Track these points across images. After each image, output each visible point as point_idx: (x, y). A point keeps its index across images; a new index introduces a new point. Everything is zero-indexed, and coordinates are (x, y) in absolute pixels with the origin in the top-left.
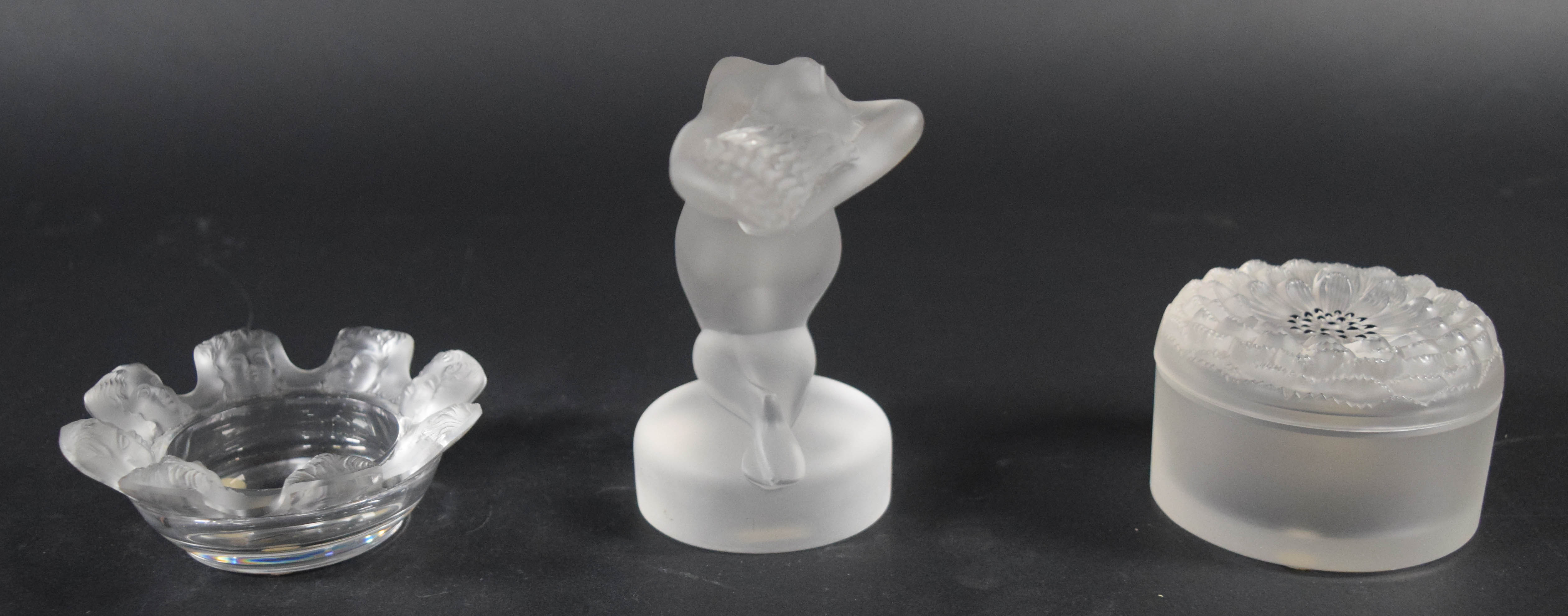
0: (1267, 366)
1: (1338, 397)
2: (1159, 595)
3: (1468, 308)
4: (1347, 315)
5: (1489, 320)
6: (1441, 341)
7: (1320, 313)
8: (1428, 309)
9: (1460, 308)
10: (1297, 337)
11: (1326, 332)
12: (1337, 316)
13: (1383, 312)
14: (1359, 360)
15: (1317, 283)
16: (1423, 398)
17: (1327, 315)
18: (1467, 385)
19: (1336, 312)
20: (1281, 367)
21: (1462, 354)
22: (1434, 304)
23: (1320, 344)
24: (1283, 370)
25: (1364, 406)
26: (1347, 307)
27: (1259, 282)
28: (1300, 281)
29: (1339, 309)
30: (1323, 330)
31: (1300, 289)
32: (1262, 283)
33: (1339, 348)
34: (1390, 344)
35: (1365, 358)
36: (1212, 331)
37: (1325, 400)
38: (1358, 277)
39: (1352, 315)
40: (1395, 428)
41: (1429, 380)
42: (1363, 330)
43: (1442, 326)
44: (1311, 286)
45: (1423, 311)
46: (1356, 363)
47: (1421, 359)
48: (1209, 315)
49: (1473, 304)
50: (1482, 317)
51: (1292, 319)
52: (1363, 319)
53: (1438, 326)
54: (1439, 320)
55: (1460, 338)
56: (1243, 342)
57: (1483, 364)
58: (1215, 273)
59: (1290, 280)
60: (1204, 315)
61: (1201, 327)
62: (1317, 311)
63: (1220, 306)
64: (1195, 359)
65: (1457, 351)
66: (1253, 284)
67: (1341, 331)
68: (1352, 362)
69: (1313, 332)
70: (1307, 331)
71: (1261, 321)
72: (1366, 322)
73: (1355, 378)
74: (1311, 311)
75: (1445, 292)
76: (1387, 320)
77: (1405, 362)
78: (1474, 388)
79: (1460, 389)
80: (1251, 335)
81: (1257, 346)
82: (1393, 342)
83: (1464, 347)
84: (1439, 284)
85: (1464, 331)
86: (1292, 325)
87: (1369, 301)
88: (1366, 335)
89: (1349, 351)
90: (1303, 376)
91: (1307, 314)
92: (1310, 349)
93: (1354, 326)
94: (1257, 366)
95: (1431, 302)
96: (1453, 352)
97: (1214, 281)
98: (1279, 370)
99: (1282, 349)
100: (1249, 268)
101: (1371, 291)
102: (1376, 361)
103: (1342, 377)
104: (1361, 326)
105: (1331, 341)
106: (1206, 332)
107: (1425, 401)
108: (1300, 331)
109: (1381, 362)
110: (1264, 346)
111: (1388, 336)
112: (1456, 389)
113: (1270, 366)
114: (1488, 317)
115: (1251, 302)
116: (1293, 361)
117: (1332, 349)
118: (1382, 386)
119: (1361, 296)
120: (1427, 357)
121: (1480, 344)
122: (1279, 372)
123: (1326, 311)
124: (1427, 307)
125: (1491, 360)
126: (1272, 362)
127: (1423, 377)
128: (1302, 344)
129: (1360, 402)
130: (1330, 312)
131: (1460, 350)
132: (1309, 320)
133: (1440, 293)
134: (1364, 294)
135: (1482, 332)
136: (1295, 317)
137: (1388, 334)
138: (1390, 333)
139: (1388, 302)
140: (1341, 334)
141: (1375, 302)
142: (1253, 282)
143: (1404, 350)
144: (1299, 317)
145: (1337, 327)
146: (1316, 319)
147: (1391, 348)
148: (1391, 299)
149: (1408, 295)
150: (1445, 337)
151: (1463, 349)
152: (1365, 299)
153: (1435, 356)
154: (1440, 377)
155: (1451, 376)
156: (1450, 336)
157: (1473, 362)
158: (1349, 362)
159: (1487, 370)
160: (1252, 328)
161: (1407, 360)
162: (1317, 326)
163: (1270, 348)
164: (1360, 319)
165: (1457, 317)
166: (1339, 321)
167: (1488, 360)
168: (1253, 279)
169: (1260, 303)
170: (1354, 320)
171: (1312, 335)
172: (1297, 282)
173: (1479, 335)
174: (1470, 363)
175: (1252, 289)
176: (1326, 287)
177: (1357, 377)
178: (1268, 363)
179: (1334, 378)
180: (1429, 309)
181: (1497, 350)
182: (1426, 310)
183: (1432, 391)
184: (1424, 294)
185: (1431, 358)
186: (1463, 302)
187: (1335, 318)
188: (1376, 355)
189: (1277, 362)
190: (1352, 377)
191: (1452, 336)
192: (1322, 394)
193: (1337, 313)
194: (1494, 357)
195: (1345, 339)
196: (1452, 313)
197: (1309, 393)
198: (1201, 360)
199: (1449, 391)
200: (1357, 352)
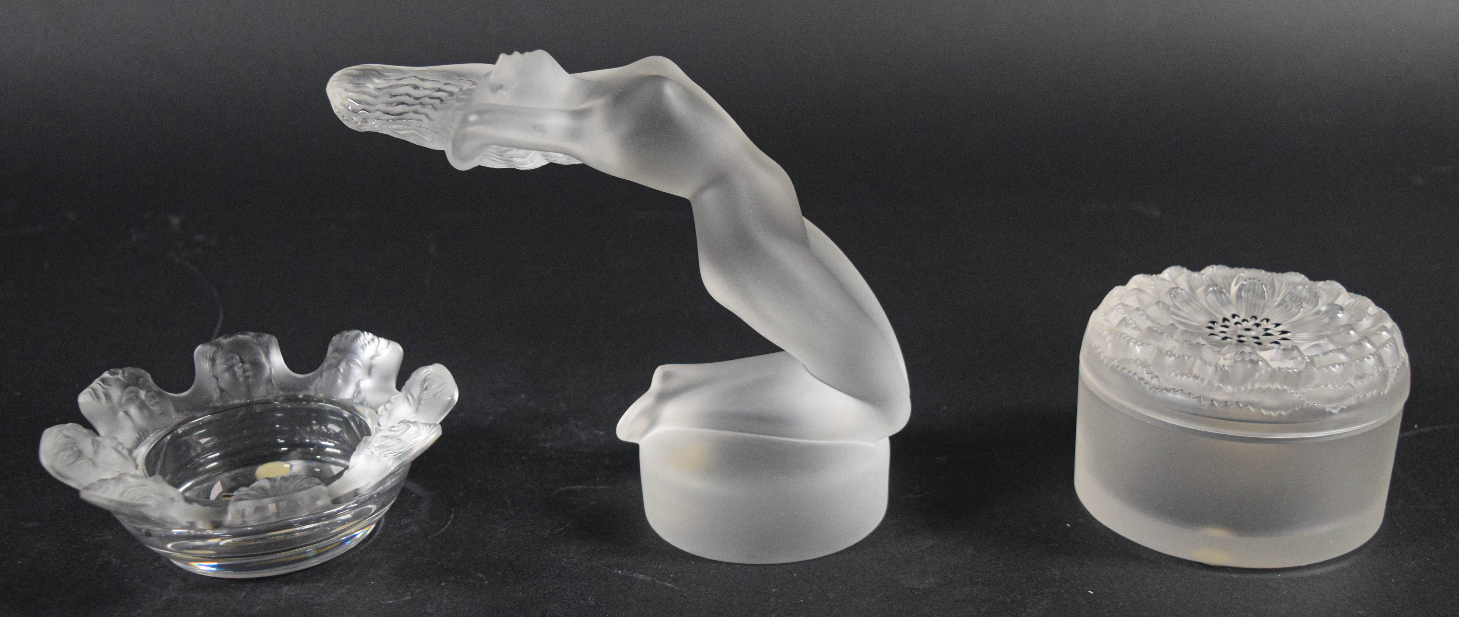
0: (1186, 375)
1: (1253, 404)
2: (1090, 592)
3: (1376, 314)
4: (1263, 320)
5: (1397, 327)
6: (1351, 349)
7: (1237, 319)
8: (1338, 315)
9: (1368, 314)
10: (1216, 344)
11: (1242, 339)
12: (1253, 322)
13: (1296, 318)
14: (1274, 371)
15: (1234, 289)
16: (1335, 405)
17: (1244, 320)
18: (1375, 392)
19: (1251, 318)
20: (1199, 376)
21: (1371, 361)
22: (1345, 312)
23: (1236, 354)
24: (1201, 379)
25: (1277, 413)
26: (1263, 311)
27: (1179, 289)
28: (1219, 287)
29: (1255, 314)
30: (1240, 336)
31: (1218, 295)
32: (1182, 289)
33: (1254, 357)
34: (1302, 352)
35: (1279, 368)
36: (1134, 341)
37: (1241, 408)
38: (1273, 283)
39: (1268, 320)
40: (1308, 434)
41: (1339, 388)
42: (1277, 337)
43: (1352, 332)
44: (1229, 292)
45: (1333, 317)
46: (1270, 373)
47: (1332, 368)
48: (1132, 324)
49: (1381, 309)
50: (1390, 323)
51: (1211, 325)
52: (1277, 325)
53: (1349, 333)
54: (1350, 327)
55: (1368, 345)
56: (1163, 352)
57: (1390, 371)
58: (1138, 280)
59: (1209, 286)
60: (1127, 325)
61: (1124, 336)
62: (1234, 316)
63: (1142, 315)
64: (1118, 367)
65: (1366, 359)
66: (1173, 291)
67: (1257, 338)
68: (1267, 371)
69: (1231, 338)
70: (1225, 338)
71: (1181, 328)
72: (1280, 328)
73: (1269, 387)
74: (1229, 316)
75: (1355, 298)
76: (1300, 325)
77: (1316, 370)
78: (1382, 394)
79: (1368, 395)
80: (1170, 344)
81: (1176, 355)
82: (1305, 350)
83: (1373, 355)
84: (1349, 290)
85: (1372, 339)
86: (1210, 331)
87: (1284, 307)
88: (1281, 342)
89: (1264, 360)
90: (1220, 385)
91: (1225, 320)
92: (1227, 358)
93: (1269, 332)
94: (1176, 375)
95: (1341, 309)
96: (1362, 360)
97: (1136, 289)
98: (1197, 379)
99: (1201, 359)
100: (1170, 275)
101: (1286, 296)
102: (1289, 371)
103: (1257, 386)
104: (1275, 331)
105: (1247, 349)
106: (1129, 341)
107: (1335, 408)
108: (1217, 338)
109: (1294, 371)
110: (1183, 356)
111: (1301, 342)
112: (1365, 396)
113: (1188, 375)
114: (1395, 324)
115: (1172, 309)
116: (1211, 370)
117: (1247, 359)
118: (1295, 395)
119: (1277, 301)
120: (1337, 366)
121: (1387, 352)
122: (1197, 381)
123: (1243, 317)
124: (1338, 313)
125: (1398, 367)
126: (1191, 371)
127: (1334, 386)
128: (1219, 352)
129: (1274, 409)
130: (1246, 318)
131: (1369, 358)
132: (1226, 327)
133: (1350, 299)
134: (1279, 299)
135: (1389, 340)
136: (1213, 322)
137: (1300, 340)
138: (1303, 340)
139: (1301, 307)
140: (1256, 340)
141: (1290, 307)
142: (1173, 289)
143: (1316, 359)
144: (1217, 323)
145: (1253, 333)
146: (1233, 324)
147: (1303, 358)
148: (1304, 305)
149: (1320, 301)
150: (1354, 346)
151: (1371, 357)
152: (1280, 305)
153: (1345, 365)
154: (1350, 384)
155: (1359, 383)
156: (1358, 344)
157: (1381, 369)
158: (1263, 372)
159: (1394, 376)
160: (1172, 337)
161: (1318, 369)
162: (1234, 332)
163: (1189, 357)
164: (1274, 325)
165: (1366, 323)
166: (1255, 327)
167: (1395, 367)
168: (1174, 286)
169: (1180, 309)
170: (1269, 325)
171: (1228, 343)
172: (1215, 288)
173: (1387, 342)
174: (1378, 371)
175: (1172, 295)
176: (1243, 293)
177: (1271, 386)
178: (1187, 372)
179: (1249, 387)
180: (1340, 315)
181: (1403, 355)
182: (1338, 317)
183: (1342, 399)
184: (1334, 300)
185: (1341, 366)
186: (1372, 309)
187: (1251, 324)
188: (1289, 364)
189: (1195, 372)
190: (1266, 386)
191: (1361, 344)
192: (1238, 402)
193: (1253, 318)
194: (1400, 364)
195: (1261, 346)
196: (1361, 320)
197: (1226, 402)
198: (1124, 368)
199: (1358, 398)
200: (1271, 360)
